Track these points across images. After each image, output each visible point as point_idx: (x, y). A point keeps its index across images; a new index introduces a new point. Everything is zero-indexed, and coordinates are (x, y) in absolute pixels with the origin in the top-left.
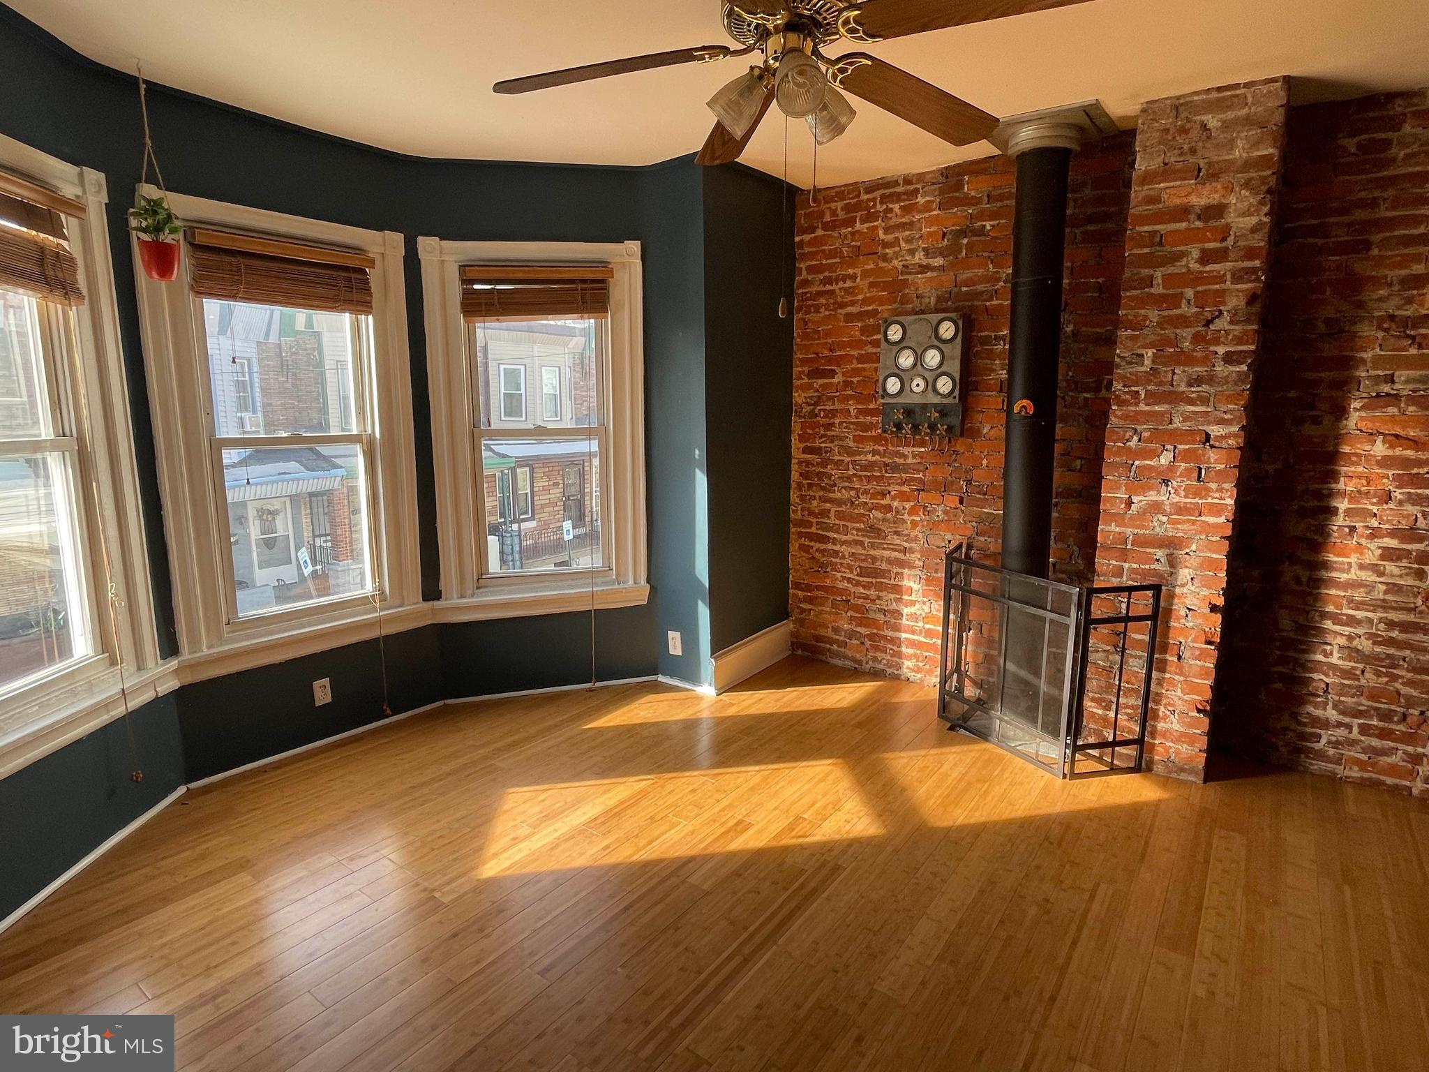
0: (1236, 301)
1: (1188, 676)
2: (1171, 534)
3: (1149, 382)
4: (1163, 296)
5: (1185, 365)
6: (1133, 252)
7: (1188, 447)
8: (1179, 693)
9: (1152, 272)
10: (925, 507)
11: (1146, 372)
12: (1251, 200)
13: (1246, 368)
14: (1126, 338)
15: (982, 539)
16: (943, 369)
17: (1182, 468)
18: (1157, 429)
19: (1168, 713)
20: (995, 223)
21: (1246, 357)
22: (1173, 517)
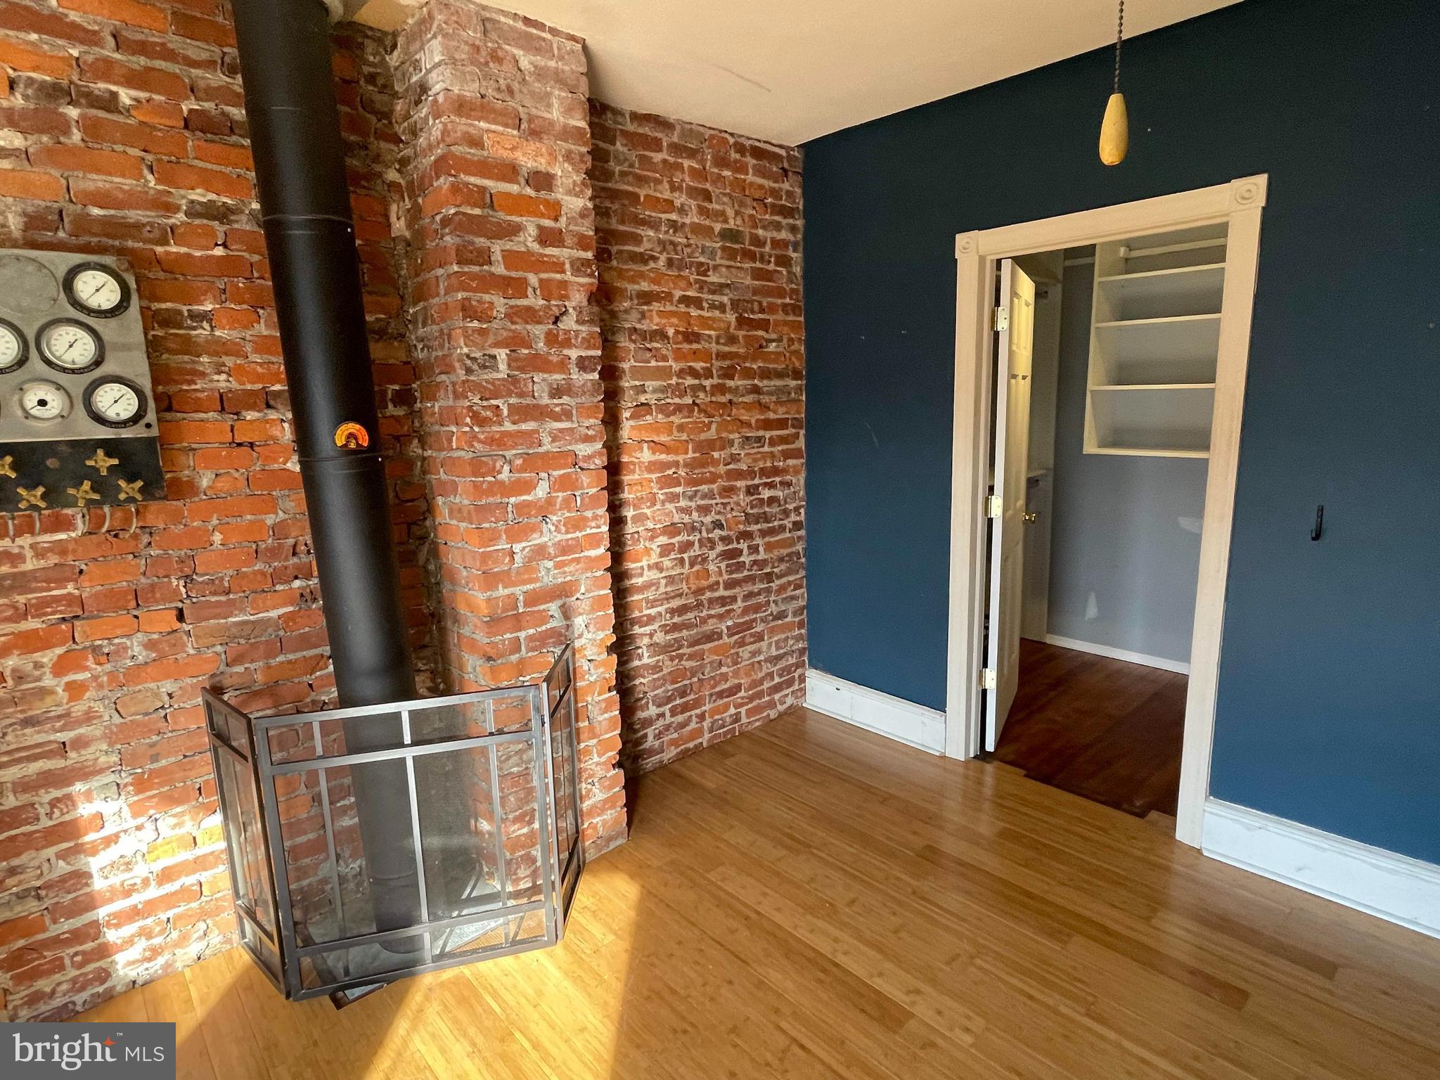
0: (578, 298)
1: (601, 735)
2: (560, 580)
3: (510, 394)
4: (504, 278)
5: (543, 371)
6: (462, 209)
7: (562, 472)
8: (596, 759)
9: (488, 244)
10: (95, 650)
11: (503, 379)
12: (575, 178)
13: (597, 377)
14: (473, 331)
15: (239, 669)
16: (106, 369)
17: (560, 499)
18: (528, 454)
19: (589, 786)
20: (142, 95)
21: (595, 364)
22: (558, 559)
